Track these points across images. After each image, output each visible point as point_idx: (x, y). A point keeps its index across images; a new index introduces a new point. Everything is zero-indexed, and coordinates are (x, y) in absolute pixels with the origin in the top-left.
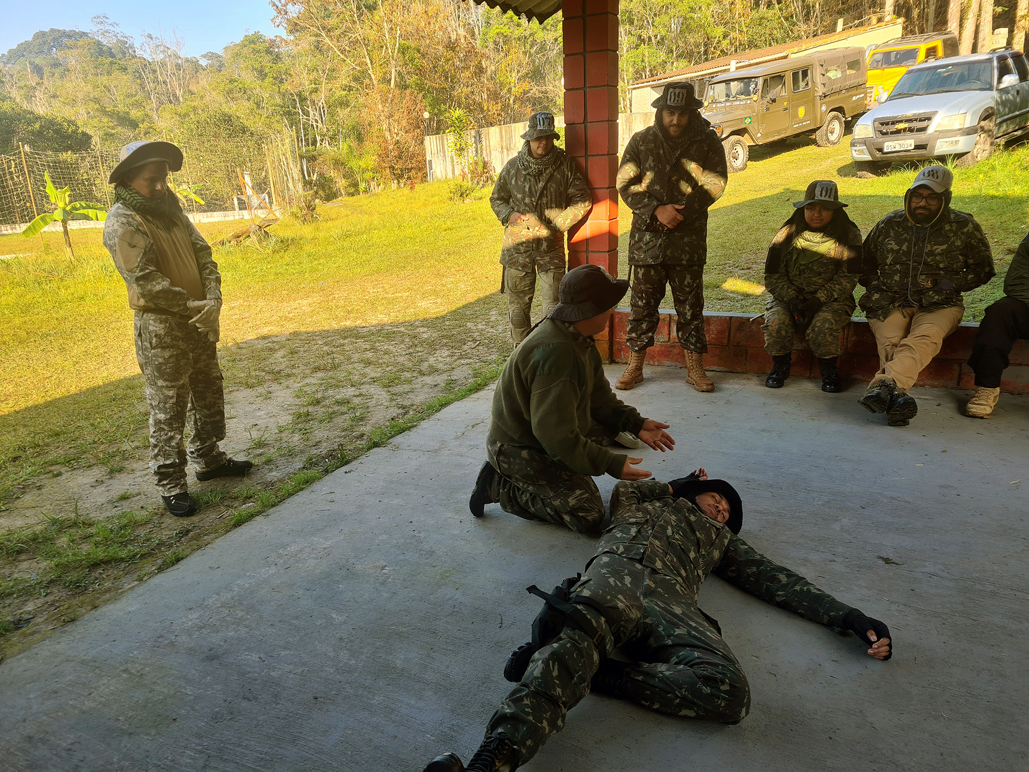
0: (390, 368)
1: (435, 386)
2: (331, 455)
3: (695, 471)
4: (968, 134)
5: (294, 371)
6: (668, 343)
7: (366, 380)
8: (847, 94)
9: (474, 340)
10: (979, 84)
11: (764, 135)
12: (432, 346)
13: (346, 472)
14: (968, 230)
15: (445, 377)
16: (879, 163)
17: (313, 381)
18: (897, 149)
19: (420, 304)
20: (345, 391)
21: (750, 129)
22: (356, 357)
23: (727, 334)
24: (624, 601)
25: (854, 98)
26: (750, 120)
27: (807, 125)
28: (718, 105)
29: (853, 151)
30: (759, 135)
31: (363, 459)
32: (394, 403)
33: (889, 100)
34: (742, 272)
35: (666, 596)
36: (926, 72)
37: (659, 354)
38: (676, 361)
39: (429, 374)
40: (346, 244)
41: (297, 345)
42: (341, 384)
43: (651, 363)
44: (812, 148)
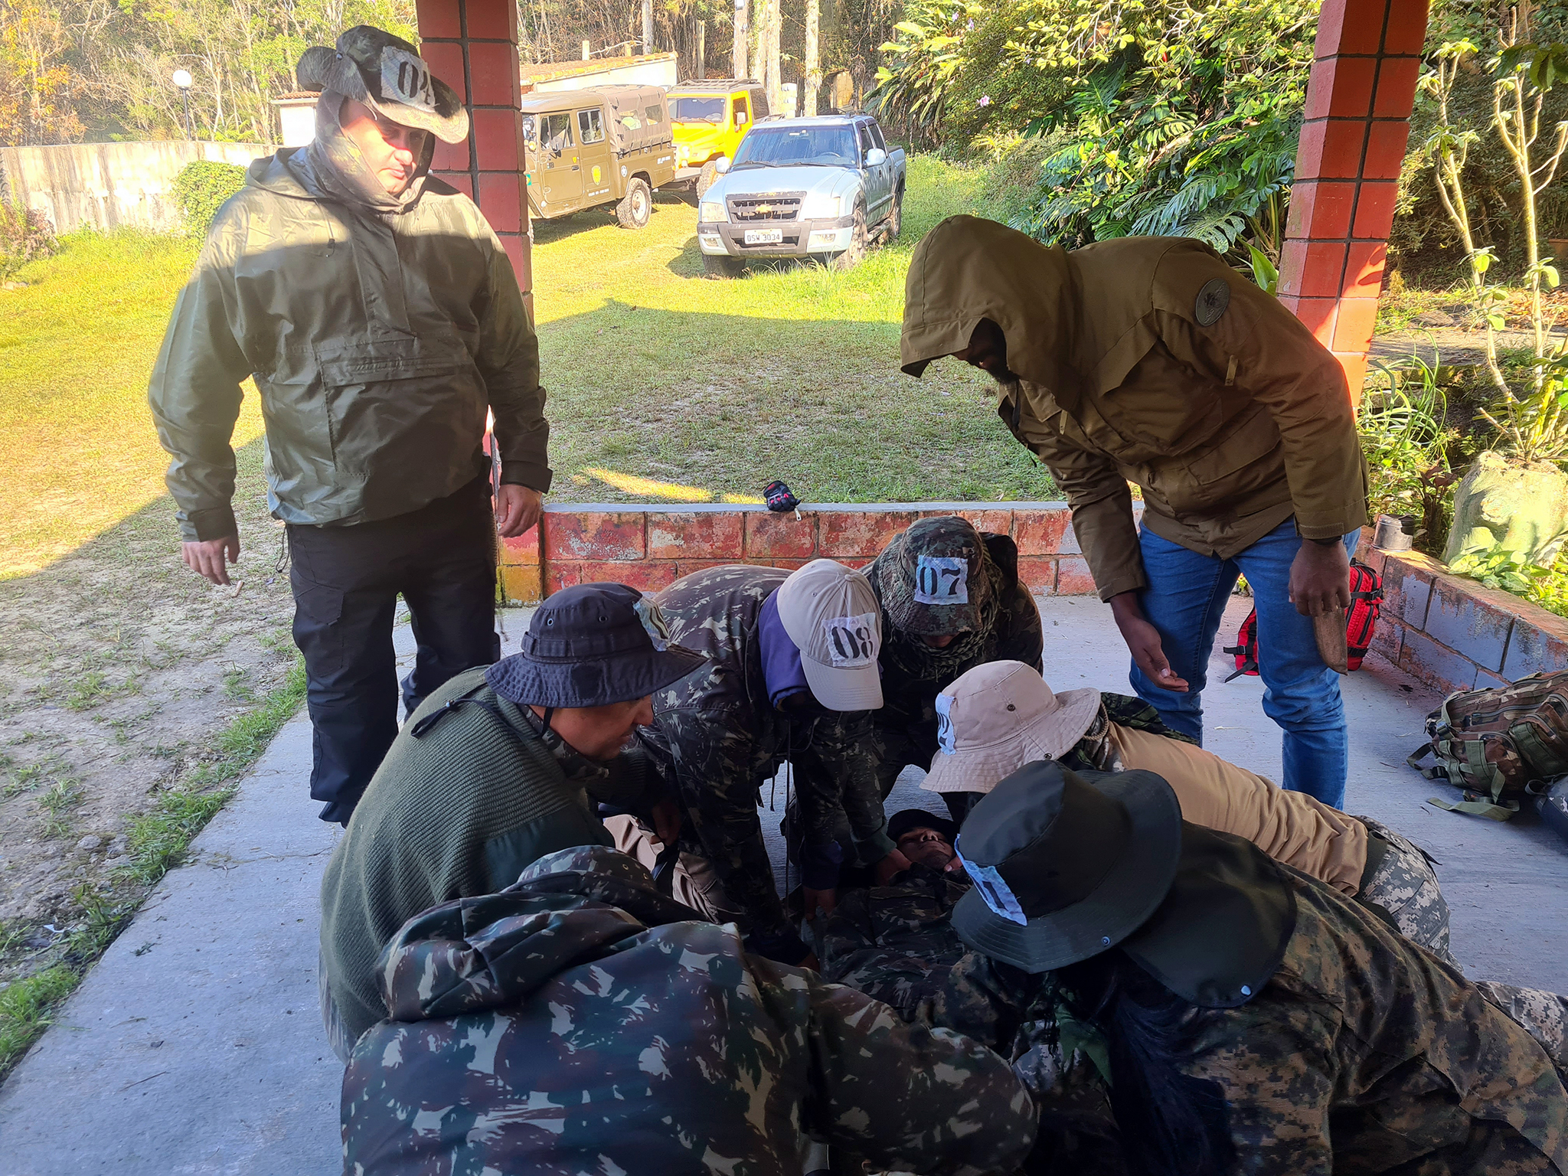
4: (845, 226)
6: (644, 562)
8: (650, 154)
11: (552, 205)
15: (212, 668)
16: (738, 260)
18: (761, 241)
25: (660, 161)
27: (605, 195)
29: (703, 240)
30: (544, 204)
33: (735, 170)
39: (172, 666)
44: (613, 229)
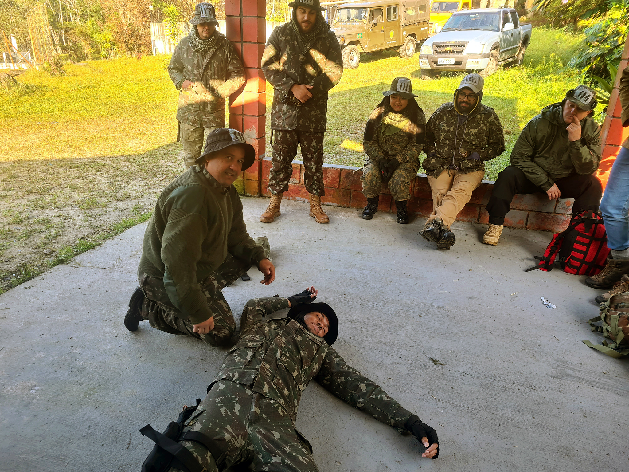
0: (92, 194)
1: (125, 210)
2: (17, 271)
3: (308, 289)
4: (485, 58)
5: (9, 193)
6: (299, 185)
7: (69, 203)
8: (418, 26)
9: (163, 174)
10: (491, 27)
11: (370, 47)
12: (130, 177)
13: (26, 288)
14: (491, 120)
15: (134, 202)
16: (435, 71)
17: (23, 202)
18: (445, 63)
19: (127, 144)
20: (48, 212)
21: (361, 42)
22: (66, 183)
23: (338, 181)
24: (231, 431)
25: (422, 29)
26: (361, 36)
27: (395, 43)
28: (343, 24)
29: (420, 62)
30: (366, 46)
31: (46, 275)
32: (88, 223)
33: (442, 32)
34: (352, 135)
35: (269, 421)
36: (464, 16)
37: (292, 192)
38: (304, 197)
39: (122, 200)
40: (80, 94)
41: (18, 171)
42: (46, 205)
43: (288, 198)
44: (397, 57)
